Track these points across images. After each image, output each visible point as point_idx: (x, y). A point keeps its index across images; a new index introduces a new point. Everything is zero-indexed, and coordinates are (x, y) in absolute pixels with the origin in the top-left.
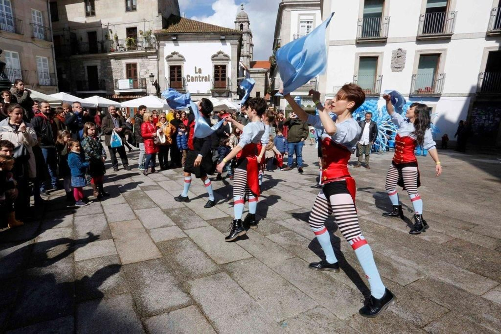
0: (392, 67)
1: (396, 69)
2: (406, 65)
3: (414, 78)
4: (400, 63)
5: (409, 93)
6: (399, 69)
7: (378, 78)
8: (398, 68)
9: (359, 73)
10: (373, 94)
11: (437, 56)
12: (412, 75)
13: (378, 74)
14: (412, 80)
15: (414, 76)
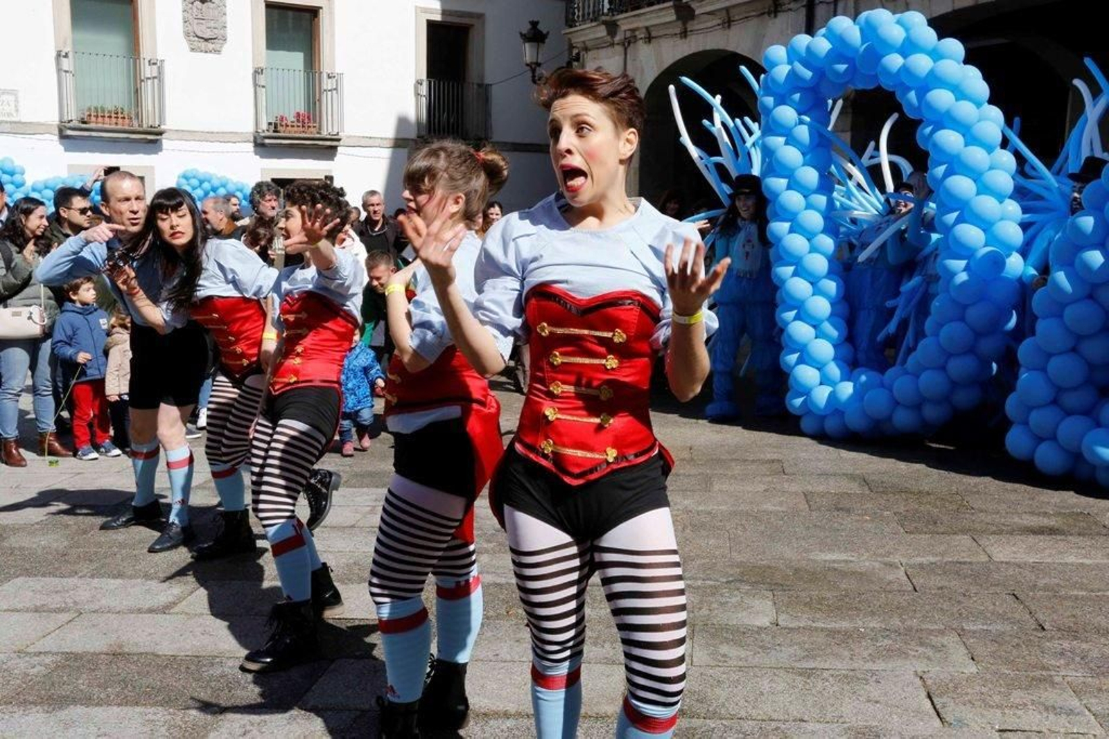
0: (187, 34)
1: (203, 45)
2: (230, 32)
3: (262, 80)
4: (212, 24)
5: (250, 128)
6: (210, 46)
7: (148, 71)
8: (206, 40)
9: (74, 42)
10: (136, 127)
11: (307, 15)
12: (251, 71)
13: (146, 53)
14: (256, 85)
15: (258, 72)
